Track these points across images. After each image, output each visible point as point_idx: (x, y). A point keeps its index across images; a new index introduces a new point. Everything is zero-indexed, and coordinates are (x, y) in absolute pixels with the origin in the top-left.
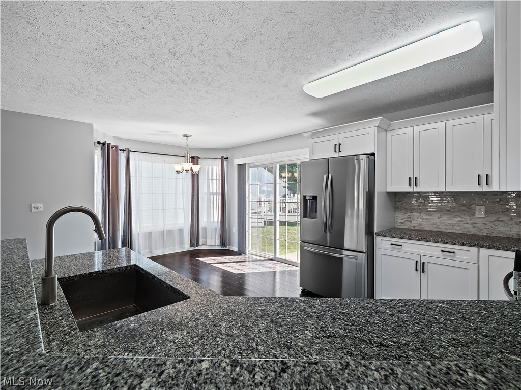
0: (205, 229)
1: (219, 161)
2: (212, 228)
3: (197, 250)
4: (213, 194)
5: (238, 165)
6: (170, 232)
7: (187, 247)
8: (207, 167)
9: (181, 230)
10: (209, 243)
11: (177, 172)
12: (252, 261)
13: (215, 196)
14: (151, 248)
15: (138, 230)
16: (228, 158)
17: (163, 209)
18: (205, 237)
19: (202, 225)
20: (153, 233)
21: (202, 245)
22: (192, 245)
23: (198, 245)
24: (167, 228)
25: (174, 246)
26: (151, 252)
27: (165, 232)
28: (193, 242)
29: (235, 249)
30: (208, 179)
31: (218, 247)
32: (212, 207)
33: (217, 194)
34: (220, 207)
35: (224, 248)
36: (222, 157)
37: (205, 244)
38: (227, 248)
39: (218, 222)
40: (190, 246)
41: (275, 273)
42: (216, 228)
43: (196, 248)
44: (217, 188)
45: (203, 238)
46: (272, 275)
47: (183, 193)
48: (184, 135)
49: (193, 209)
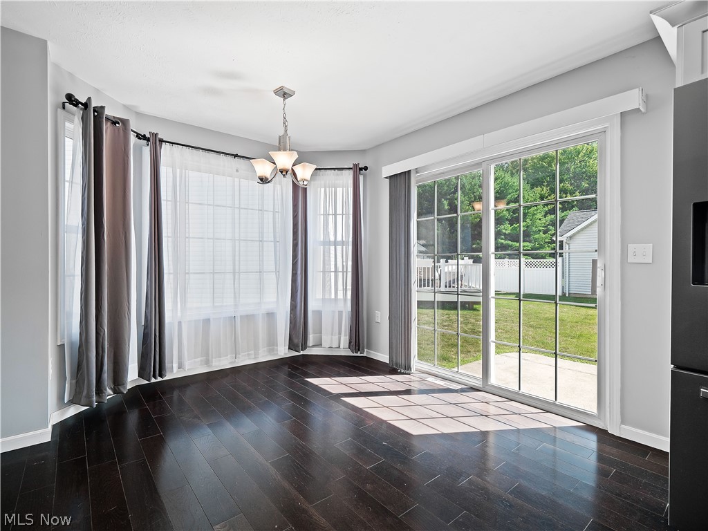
0: (319, 314)
1: (348, 176)
2: (334, 312)
3: (303, 356)
4: (335, 244)
5: (391, 177)
6: (249, 319)
7: (283, 351)
8: (323, 190)
9: (271, 316)
10: (326, 343)
11: (262, 179)
13: (339, 248)
14: (207, 354)
15: (179, 314)
16: (366, 168)
17: (234, 273)
18: (319, 331)
19: (312, 306)
20: (211, 320)
21: (313, 346)
22: (292, 346)
23: (304, 346)
24: (242, 311)
25: (256, 348)
26: (207, 362)
27: (238, 320)
28: (296, 341)
29: (384, 357)
30: (326, 215)
31: (345, 351)
32: (333, 269)
33: (343, 243)
34: (350, 269)
35: (359, 354)
36: (356, 165)
37: (319, 345)
38: (365, 355)
39: (345, 299)
40: (289, 348)
42: (340, 313)
43: (302, 353)
44: (343, 231)
45: (314, 333)
47: (275, 242)
48: (277, 93)
49: (296, 274)
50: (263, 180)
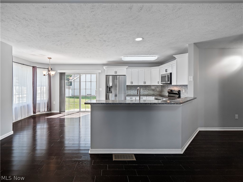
0: (39, 104)
5: (60, 73)
6: (24, 106)
10: (41, 111)
12: (70, 114)
18: (39, 108)
27: (22, 107)
28: (34, 111)
37: (39, 111)
41: (80, 117)
46: (79, 119)
48: (48, 58)
49: (34, 94)
50: (44, 75)
